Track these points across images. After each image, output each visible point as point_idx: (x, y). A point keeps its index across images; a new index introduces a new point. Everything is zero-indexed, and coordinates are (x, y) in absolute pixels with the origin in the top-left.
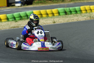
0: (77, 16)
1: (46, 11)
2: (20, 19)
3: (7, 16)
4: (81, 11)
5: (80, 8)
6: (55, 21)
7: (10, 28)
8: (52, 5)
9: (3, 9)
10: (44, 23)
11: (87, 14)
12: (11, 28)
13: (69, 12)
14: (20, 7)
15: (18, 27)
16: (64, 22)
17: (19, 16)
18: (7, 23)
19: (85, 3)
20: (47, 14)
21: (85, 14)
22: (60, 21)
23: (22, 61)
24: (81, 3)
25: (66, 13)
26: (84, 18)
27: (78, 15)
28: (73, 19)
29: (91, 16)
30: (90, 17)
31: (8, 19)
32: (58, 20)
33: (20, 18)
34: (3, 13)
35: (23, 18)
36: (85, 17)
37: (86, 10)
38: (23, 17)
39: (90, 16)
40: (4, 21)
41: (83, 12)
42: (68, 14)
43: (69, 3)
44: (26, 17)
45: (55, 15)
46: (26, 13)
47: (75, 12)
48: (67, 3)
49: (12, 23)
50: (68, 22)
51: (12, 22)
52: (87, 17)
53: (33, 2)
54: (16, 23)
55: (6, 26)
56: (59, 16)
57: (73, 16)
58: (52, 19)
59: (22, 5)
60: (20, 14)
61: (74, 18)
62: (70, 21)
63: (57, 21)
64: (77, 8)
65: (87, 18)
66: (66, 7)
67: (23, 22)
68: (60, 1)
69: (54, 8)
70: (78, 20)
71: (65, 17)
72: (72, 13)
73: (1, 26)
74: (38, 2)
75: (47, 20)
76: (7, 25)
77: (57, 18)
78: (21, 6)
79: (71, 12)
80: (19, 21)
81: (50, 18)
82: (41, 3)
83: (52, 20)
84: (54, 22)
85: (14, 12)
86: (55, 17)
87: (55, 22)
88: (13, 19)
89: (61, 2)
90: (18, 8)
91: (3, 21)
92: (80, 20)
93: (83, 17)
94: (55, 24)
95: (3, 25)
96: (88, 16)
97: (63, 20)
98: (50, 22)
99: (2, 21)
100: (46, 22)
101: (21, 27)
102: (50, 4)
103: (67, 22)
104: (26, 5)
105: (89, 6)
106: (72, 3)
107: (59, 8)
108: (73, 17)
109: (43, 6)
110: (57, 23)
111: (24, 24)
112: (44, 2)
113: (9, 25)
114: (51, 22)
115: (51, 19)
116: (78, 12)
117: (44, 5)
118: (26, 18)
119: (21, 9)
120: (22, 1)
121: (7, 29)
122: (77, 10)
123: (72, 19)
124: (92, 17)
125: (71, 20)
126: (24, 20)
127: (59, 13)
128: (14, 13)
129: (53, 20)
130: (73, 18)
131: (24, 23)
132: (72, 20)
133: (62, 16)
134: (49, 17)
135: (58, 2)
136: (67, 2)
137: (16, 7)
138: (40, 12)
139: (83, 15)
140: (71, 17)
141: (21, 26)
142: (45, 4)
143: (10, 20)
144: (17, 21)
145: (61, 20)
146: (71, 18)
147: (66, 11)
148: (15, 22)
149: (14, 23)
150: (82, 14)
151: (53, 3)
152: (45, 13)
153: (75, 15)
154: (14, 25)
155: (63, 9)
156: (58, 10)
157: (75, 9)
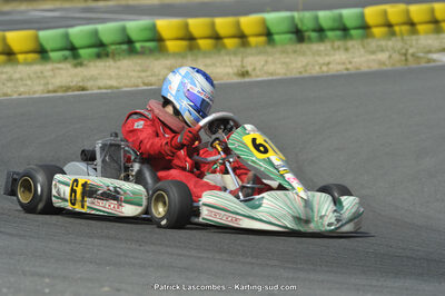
0: (347, 49)
1: (213, 25)
2: (99, 56)
3: (42, 40)
4: (365, 27)
5: (362, 16)
6: (249, 69)
7: (49, 92)
9: (23, 7)
11: (390, 43)
12: (55, 91)
13: (314, 30)
15: (83, 89)
16: (289, 76)
17: (92, 41)
18: (37, 68)
20: (217, 37)
21: (383, 43)
22: (271, 68)
23: (91, 237)
25: (298, 34)
26: (374, 60)
27: (350, 44)
28: (329, 64)
29: (407, 50)
30: (405, 55)
31: (42, 52)
32: (263, 63)
33: (94, 50)
35: (110, 51)
36: (383, 56)
37: (389, 25)
38: (113, 47)
39: (404, 51)
40: (25, 59)
41: (376, 31)
42: (309, 38)
44: (125, 47)
45: (252, 40)
46: (124, 29)
47: (339, 33)
49: (59, 68)
50: (305, 75)
51: (59, 65)
52: (390, 57)
54: (79, 70)
55: (29, 82)
56: (269, 49)
57: (329, 47)
58: (236, 61)
61: (331, 59)
62: (315, 71)
63: (254, 69)
65: (389, 61)
66: (301, 7)
67: (109, 66)
69: (246, 13)
70: (349, 66)
71: (295, 52)
72: (326, 36)
73: (10, 79)
75: (214, 65)
76: (38, 77)
77: (259, 57)
79: (320, 30)
80: (92, 64)
81: (228, 53)
83: (234, 64)
84: (244, 74)
85: (74, 22)
86: (249, 50)
87: (247, 72)
88: (67, 53)
91: (21, 57)
92: (358, 65)
93: (373, 53)
94: (247, 79)
95: (17, 76)
96: (393, 48)
97: (284, 63)
98: (228, 74)
99: (16, 59)
100: (211, 69)
101: (99, 88)
103: (298, 76)
105: (402, 7)
107: (268, 12)
108: (327, 55)
110: (257, 76)
111: (110, 77)
113: (45, 77)
114: (230, 70)
115: (230, 61)
116: (353, 32)
118: (123, 51)
121: (37, 95)
122: (349, 23)
123: (321, 60)
124: (413, 55)
125: (317, 68)
126: (115, 61)
127: (268, 34)
128: (72, 26)
129: (239, 63)
130: (327, 59)
131: (113, 72)
132: (325, 68)
133: (279, 48)
134: (223, 52)
138: (186, 26)
139: (373, 44)
140: (318, 53)
141: (101, 83)
143: (52, 55)
144: (81, 64)
145: (274, 63)
146: (319, 55)
147: (300, 26)
148: (76, 66)
149: (67, 69)
150: (369, 40)
152: (207, 32)
153: (337, 43)
154: (69, 79)
155: (288, 17)
156: (264, 22)
157: (341, 16)
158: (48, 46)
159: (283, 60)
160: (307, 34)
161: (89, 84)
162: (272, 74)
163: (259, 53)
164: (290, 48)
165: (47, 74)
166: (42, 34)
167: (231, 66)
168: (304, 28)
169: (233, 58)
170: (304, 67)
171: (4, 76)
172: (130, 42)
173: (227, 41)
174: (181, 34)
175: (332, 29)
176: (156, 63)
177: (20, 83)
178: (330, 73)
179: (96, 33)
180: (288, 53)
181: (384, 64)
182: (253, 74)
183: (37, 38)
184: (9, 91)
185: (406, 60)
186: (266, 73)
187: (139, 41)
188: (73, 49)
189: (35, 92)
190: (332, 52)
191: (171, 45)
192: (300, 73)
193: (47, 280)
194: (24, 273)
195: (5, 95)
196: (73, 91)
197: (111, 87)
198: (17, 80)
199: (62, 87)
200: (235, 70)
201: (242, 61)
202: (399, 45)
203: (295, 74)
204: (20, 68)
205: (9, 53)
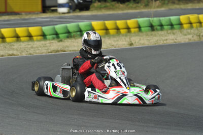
0: (174, 34)
1: (116, 23)
2: (68, 37)
3: (44, 30)
4: (181, 24)
5: (179, 19)
6: (133, 42)
7: (49, 53)
8: (125, 11)
9: (34, 17)
10: (113, 46)
11: (192, 31)
12: (51, 52)
13: (159, 26)
14: (67, 15)
15: (65, 51)
16: (150, 45)
17: (65, 31)
18: (43, 42)
19: (188, 9)
20: (118, 29)
21: (189, 31)
22: (142, 42)
24: (182, 9)
25: (152, 27)
26: (186, 39)
27: (175, 31)
28: (167, 40)
29: (200, 34)
30: (199, 36)
31: (44, 36)
32: (139, 40)
33: (66, 35)
34: (35, 25)
35: (72, 35)
37: (191, 23)
38: (74, 33)
39: (198, 34)
40: (37, 39)
41: (185, 26)
42: (157, 29)
43: (159, 9)
44: (79, 33)
45: (132, 30)
46: (78, 26)
47: (169, 27)
48: (155, 10)
49: (52, 43)
50: (157, 45)
51: (52, 41)
52: (193, 37)
53: (91, 6)
55: (40, 49)
56: (141, 34)
57: (166, 33)
58: (128, 39)
59: (71, 11)
60: (67, 27)
61: (168, 38)
62: (161, 43)
63: (135, 42)
64: (173, 19)
65: (192, 39)
66: (152, 16)
67: (74, 42)
68: (142, 5)
69: (130, 19)
70: (175, 41)
71: (152, 35)
72: (164, 28)
73: (32, 47)
74: (101, 5)
75: (117, 40)
76: (44, 46)
77: (137, 37)
78: (69, 12)
79: (161, 26)
80: (66, 40)
81: (123, 35)
82: (105, 7)
84: (131, 44)
85: (57, 23)
87: (132, 44)
88: (54, 36)
89: (142, 7)
90: (63, 15)
91: (35, 38)
92: (179, 40)
93: (186, 35)
94: (132, 47)
95: (35, 46)
96: (194, 33)
97: (148, 40)
98: (124, 44)
99: (33, 39)
100: (116, 43)
101: (70, 51)
102: (123, 10)
103: (154, 45)
104: (78, 10)
105: (196, 15)
106: (163, 9)
107: (139, 18)
108: (166, 36)
109: (110, 15)
110: (136, 45)
111: (74, 46)
112: (111, 7)
113: (46, 46)
114: (125, 43)
115: (125, 39)
116: (175, 26)
117: (111, 12)
118: (78, 35)
119: (69, 19)
120: (70, 4)
121: (44, 54)
122: (174, 23)
123: (164, 39)
125: (162, 42)
126: (75, 39)
127: (139, 27)
128: (56, 25)
129: (129, 40)
130: (166, 38)
131: (75, 44)
132: (165, 42)
133: (144, 33)
134: (120, 35)
135: (137, 6)
136: (154, 8)
137: (60, 13)
138: (105, 24)
139: (185, 32)
140: (162, 35)
141: (70, 49)
142: (113, 9)
143: (48, 37)
144: (61, 41)
145: (143, 40)
147: (152, 24)
148: (59, 42)
149: (55, 43)
150: (183, 30)
151: (129, 9)
152: (114, 27)
153: (169, 31)
154: (57, 47)
155: (147, 20)
156: (137, 22)
157: (170, 20)
158: (46, 33)
159: (149, 38)
160: (155, 27)
161: (66, 49)
162: (143, 44)
163: (137, 35)
164: (149, 33)
165: (48, 45)
166: (44, 28)
167: (126, 41)
171: (29, 46)
172: (81, 31)
173: (122, 31)
174: (103, 27)
175: (167, 25)
180: (149, 36)
181: (190, 39)
184: (32, 52)
185: (200, 38)
186: (140, 44)
187: (84, 31)
188: (57, 34)
189: (43, 53)
190: (167, 35)
192: (155, 44)
195: (31, 54)
197: (75, 51)
198: (35, 48)
199: (54, 50)
200: (127, 43)
201: (130, 39)
202: (196, 32)
204: (36, 43)
205: (30, 36)
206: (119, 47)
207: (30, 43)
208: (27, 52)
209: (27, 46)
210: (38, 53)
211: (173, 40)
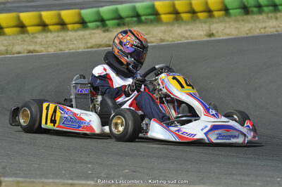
0: (276, 18)
1: (191, 4)
2: (119, 25)
3: (83, 15)
6: (214, 32)
7: (88, 48)
10: (183, 37)
12: (91, 47)
13: (255, 7)
16: (240, 35)
17: (115, 16)
18: (81, 33)
20: (193, 12)
22: (228, 31)
25: (245, 9)
27: (279, 15)
28: (265, 28)
31: (83, 23)
32: (223, 28)
33: (116, 21)
35: (126, 21)
38: (128, 19)
40: (73, 28)
42: (252, 12)
44: (135, 19)
45: (216, 13)
46: (134, 8)
47: (271, 8)
49: (94, 33)
50: (250, 35)
51: (94, 31)
54: (106, 34)
55: (76, 42)
56: (227, 19)
57: (265, 17)
61: (267, 25)
62: (257, 32)
63: (217, 32)
70: (278, 29)
71: (243, 20)
72: (263, 11)
73: (64, 40)
75: (192, 29)
76: (81, 39)
77: (221, 24)
79: (259, 7)
80: (114, 30)
81: (201, 22)
83: (204, 29)
84: (211, 35)
85: (103, 4)
86: (214, 20)
88: (99, 23)
91: (70, 26)
94: (213, 38)
95: (68, 38)
97: (237, 28)
98: (201, 35)
99: (67, 28)
100: (189, 33)
103: (245, 35)
108: (264, 22)
110: (220, 36)
113: (85, 39)
114: (201, 33)
115: (202, 27)
116: (280, 7)
118: (134, 22)
121: (80, 50)
122: (278, 2)
123: (260, 26)
125: (258, 30)
127: (226, 10)
128: (102, 7)
129: (207, 28)
130: (264, 25)
132: (262, 31)
133: (233, 18)
134: (197, 21)
138: (174, 5)
140: (258, 21)
143: (90, 25)
144: (108, 31)
145: (230, 28)
146: (259, 22)
147: (246, 4)
148: (104, 31)
149: (99, 34)
152: (187, 9)
153: (270, 15)
154: (100, 40)
156: (223, 2)
158: (87, 19)
159: (238, 26)
160: (251, 9)
162: (228, 35)
163: (221, 22)
164: (240, 18)
165: (87, 37)
166: (84, 12)
167: (203, 30)
168: (249, 5)
169: (203, 25)
170: (249, 30)
171: (60, 38)
172: (138, 16)
173: (200, 15)
174: (170, 10)
175: (267, 6)
176: (156, 29)
177: (70, 42)
178: (266, 34)
179: (117, 10)
180: (238, 21)
182: (217, 34)
183: (80, 14)
184: (63, 47)
186: (225, 34)
187: (144, 15)
188: (102, 21)
189: (79, 48)
190: (267, 20)
191: (164, 17)
192: (247, 34)
193: (90, 166)
194: (75, 161)
195: (61, 50)
196: (104, 47)
198: (68, 41)
199: (95, 45)
200: (205, 33)
201: (210, 27)
203: (243, 35)
204: (70, 33)
205: (62, 24)
206: (192, 39)
207: (62, 34)
208: (56, 47)
209: (56, 39)
210: (73, 49)
211: (275, 27)
